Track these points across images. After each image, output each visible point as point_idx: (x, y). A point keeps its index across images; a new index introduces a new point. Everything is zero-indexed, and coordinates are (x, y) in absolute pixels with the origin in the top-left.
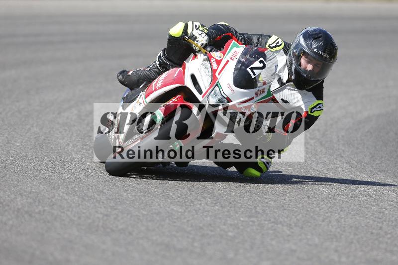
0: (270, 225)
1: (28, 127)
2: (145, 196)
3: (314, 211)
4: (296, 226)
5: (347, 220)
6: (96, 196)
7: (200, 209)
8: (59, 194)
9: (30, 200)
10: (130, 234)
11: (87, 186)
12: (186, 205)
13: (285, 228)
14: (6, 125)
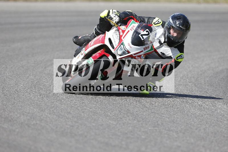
0: (166, 132)
1: (27, 75)
2: (94, 115)
3: (191, 124)
4: (180, 132)
5: (210, 129)
6: (66, 115)
7: (126, 123)
8: (45, 114)
9: (28, 118)
10: (86, 136)
11: (61, 110)
12: (118, 120)
13: (174, 134)
14: (15, 74)
